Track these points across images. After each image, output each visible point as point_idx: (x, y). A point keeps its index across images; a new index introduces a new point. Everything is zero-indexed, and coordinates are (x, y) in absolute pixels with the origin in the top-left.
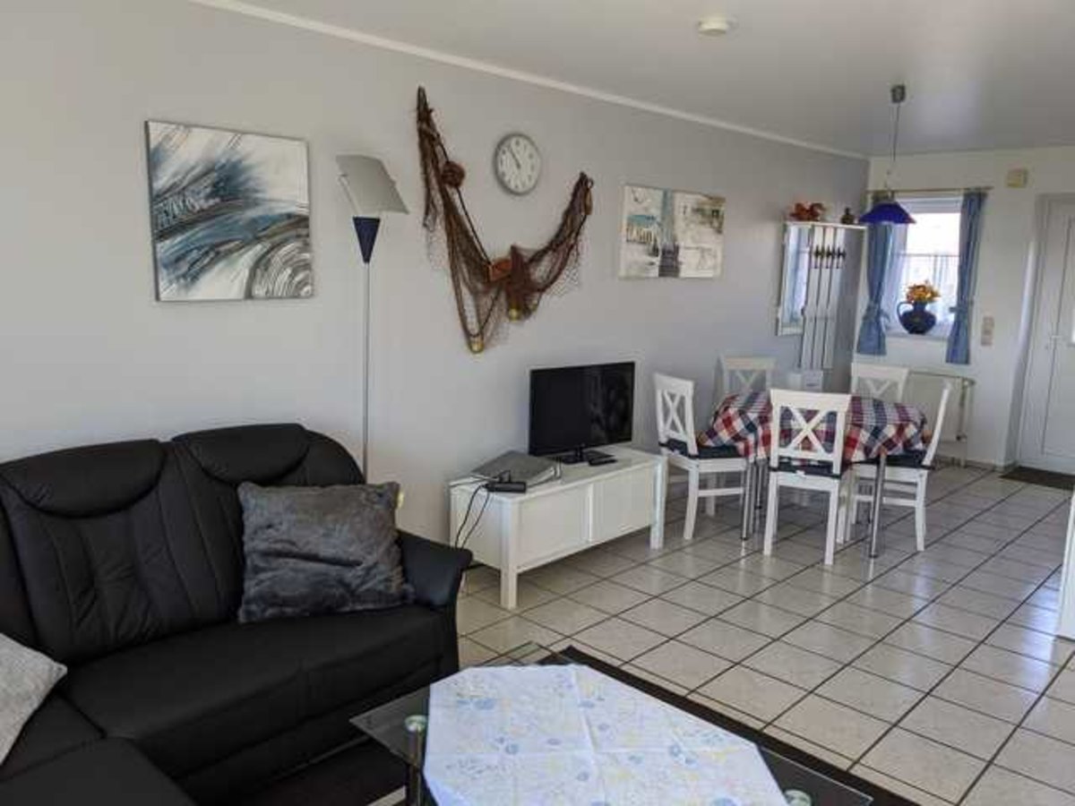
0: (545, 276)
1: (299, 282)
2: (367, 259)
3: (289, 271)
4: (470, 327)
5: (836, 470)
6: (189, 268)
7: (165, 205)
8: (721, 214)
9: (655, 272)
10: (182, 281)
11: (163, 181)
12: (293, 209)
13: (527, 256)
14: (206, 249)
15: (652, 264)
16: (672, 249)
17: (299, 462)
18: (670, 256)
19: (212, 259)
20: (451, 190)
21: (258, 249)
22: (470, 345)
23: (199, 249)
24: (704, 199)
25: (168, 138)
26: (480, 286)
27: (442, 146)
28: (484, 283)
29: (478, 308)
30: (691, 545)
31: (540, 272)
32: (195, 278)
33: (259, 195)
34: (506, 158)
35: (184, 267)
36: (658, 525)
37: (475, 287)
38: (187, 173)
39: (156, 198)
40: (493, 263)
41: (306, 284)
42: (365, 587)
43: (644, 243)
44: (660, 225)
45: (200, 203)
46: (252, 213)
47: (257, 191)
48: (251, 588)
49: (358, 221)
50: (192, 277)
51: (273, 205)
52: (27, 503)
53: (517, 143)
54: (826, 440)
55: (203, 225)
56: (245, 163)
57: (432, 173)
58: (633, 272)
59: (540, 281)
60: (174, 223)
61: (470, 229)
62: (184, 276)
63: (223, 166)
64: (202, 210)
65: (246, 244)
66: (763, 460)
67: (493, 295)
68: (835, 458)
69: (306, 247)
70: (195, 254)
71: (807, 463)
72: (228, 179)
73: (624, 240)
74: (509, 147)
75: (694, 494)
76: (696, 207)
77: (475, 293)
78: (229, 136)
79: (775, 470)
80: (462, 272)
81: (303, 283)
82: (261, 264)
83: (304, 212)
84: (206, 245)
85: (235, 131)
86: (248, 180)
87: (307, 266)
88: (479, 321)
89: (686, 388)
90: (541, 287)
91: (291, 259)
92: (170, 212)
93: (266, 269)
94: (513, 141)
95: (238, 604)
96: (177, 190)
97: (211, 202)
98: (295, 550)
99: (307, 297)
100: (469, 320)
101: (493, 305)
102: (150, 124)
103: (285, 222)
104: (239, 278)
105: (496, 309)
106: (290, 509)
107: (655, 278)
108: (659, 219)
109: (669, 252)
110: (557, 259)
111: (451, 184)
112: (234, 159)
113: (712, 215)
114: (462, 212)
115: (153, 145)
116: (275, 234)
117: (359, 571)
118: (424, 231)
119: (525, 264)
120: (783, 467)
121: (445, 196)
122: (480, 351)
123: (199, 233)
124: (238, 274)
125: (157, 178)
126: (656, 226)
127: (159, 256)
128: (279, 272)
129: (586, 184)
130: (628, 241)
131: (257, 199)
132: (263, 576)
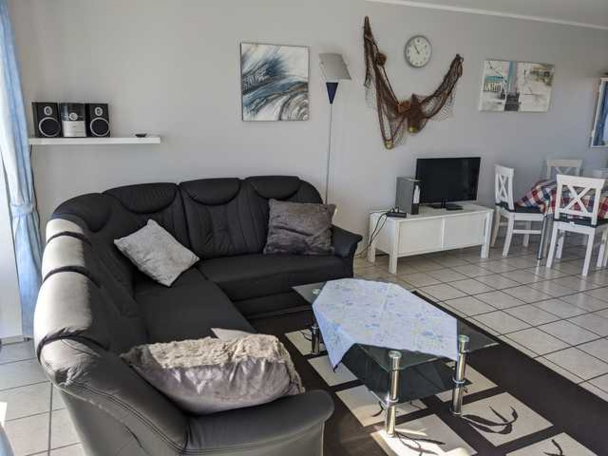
0: (431, 110)
1: (303, 113)
2: (331, 102)
3: (298, 108)
4: (386, 136)
5: (594, 222)
6: (254, 106)
7: (247, 79)
8: (551, 74)
9: (502, 108)
10: (252, 112)
11: (246, 70)
12: (301, 80)
13: (421, 100)
14: (262, 99)
15: (500, 103)
16: (515, 95)
17: (296, 192)
18: (513, 99)
19: (265, 103)
20: (379, 67)
21: (285, 98)
22: (386, 145)
23: (260, 98)
24: (540, 66)
25: (249, 50)
26: (393, 115)
27: (376, 45)
28: (395, 113)
29: (391, 127)
30: (507, 258)
31: (428, 108)
32: (258, 111)
33: (287, 74)
34: (412, 49)
35: (253, 106)
36: (485, 245)
37: (390, 115)
38: (256, 65)
39: (244, 76)
40: (400, 103)
41: (305, 114)
42: (313, 245)
43: (495, 92)
44: (506, 81)
45: (261, 78)
46: (283, 82)
47: (285, 72)
48: (270, 240)
49: (328, 84)
50: (257, 110)
51: (292, 77)
52: (190, 197)
53: (418, 41)
54: (589, 205)
55: (262, 87)
56: (281, 59)
57: (370, 59)
58: (487, 108)
59: (428, 112)
60: (249, 86)
61: (389, 87)
62: (253, 110)
63: (271, 62)
64: (261, 82)
65: (280, 95)
66: (551, 214)
67: (400, 119)
68: (594, 215)
69: (306, 97)
70: (258, 101)
71: (577, 218)
72: (274, 66)
73: (482, 89)
74: (414, 43)
75: (511, 231)
76: (533, 70)
77: (390, 119)
78: (274, 47)
79: (557, 220)
80: (383, 109)
81: (304, 114)
82: (286, 105)
83: (306, 80)
84: (262, 97)
85: (277, 45)
86: (282, 67)
87: (306, 106)
88: (391, 134)
89: (510, 173)
90: (428, 116)
91: (299, 102)
92: (249, 82)
93: (288, 107)
94: (416, 40)
95: (264, 246)
96: (252, 73)
97: (266, 77)
98: (287, 227)
99: (306, 120)
100: (386, 132)
101: (400, 125)
102: (242, 45)
103: (297, 86)
104: (276, 112)
105: (402, 127)
106: (287, 211)
107: (501, 112)
108: (506, 79)
109: (513, 97)
110: (439, 101)
111: (379, 64)
112: (276, 57)
113: (545, 75)
114: (385, 78)
115: (243, 53)
116: (292, 91)
117: (312, 238)
118: (364, 88)
119: (420, 104)
120: (563, 219)
121: (377, 70)
122: (391, 148)
123: (259, 91)
124: (275, 109)
125: (244, 68)
126: (504, 82)
127: (244, 101)
128: (293, 109)
129: (459, 60)
130: (484, 91)
131: (285, 75)
132: (273, 236)
